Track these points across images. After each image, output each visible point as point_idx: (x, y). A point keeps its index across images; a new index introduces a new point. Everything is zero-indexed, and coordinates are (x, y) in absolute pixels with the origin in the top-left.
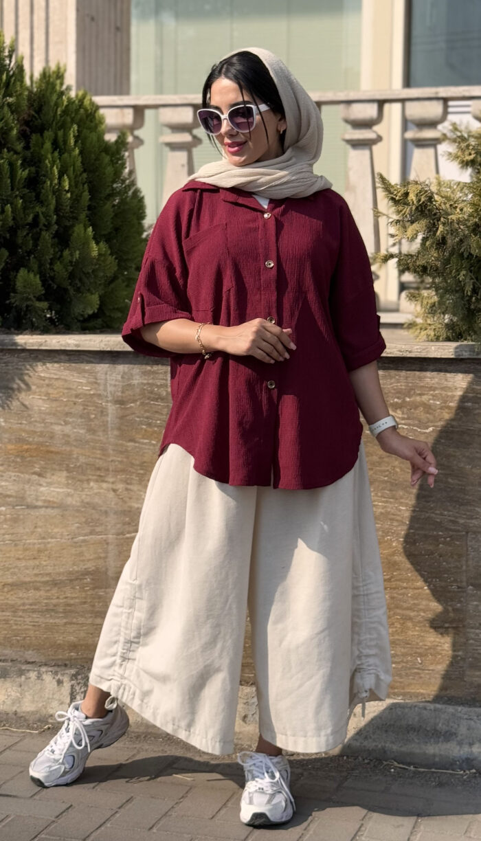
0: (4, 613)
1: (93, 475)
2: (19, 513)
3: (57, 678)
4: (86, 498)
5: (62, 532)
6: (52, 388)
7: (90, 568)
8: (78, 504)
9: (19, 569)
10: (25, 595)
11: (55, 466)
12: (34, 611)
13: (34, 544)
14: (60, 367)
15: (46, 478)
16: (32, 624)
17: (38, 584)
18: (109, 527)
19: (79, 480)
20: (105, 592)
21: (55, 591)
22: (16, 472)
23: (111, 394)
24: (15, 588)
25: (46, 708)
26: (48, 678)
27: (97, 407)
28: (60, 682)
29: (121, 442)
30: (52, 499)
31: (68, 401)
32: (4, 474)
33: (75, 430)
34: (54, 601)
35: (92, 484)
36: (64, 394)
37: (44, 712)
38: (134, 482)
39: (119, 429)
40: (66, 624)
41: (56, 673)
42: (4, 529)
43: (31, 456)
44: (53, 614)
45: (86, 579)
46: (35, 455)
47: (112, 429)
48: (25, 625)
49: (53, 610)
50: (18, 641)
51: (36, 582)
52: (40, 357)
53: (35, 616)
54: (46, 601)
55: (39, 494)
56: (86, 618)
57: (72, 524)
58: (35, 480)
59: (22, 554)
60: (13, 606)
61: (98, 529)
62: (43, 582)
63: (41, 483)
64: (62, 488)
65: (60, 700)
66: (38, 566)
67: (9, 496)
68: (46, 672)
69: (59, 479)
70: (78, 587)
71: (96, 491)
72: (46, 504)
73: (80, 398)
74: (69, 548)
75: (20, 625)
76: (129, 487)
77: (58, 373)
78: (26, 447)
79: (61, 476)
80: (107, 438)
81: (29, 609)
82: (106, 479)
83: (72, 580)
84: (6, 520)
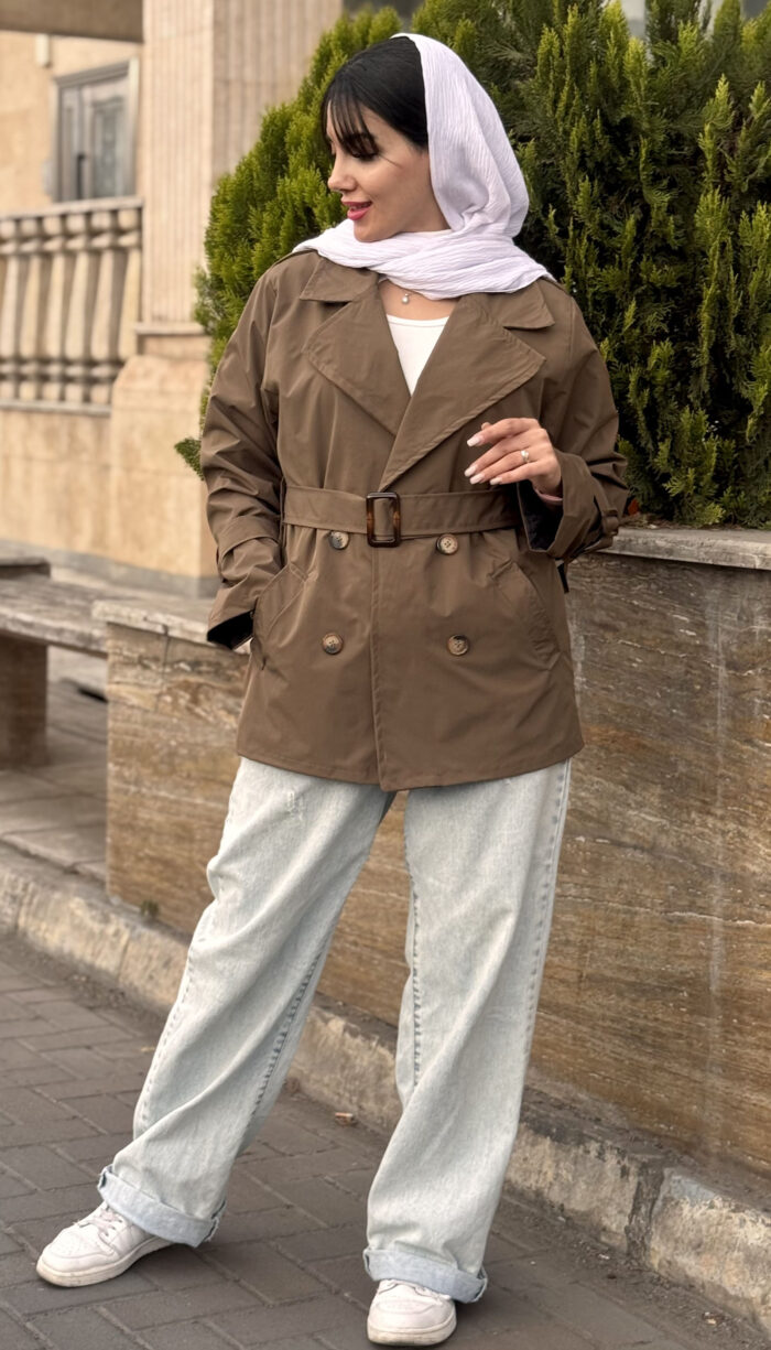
0: (580, 1027)
1: (697, 800)
2: (601, 851)
3: (623, 1163)
4: (685, 841)
5: (653, 898)
6: (648, 629)
7: (687, 973)
8: (675, 850)
9: (599, 952)
10: (605, 1002)
11: (649, 776)
12: (616, 1033)
13: (618, 911)
14: (658, 590)
15: (636, 794)
16: (612, 1055)
17: (621, 986)
18: (714, 902)
19: (677, 806)
20: (705, 1022)
21: (642, 1003)
22: (598, 776)
23: (723, 648)
24: (594, 984)
25: (599, 1213)
26: (612, 1161)
27: (703, 670)
28: (625, 1172)
29: (734, 741)
30: (641, 834)
31: (665, 654)
32: (585, 778)
33: (674, 711)
34: (641, 1022)
35: (693, 815)
36: (662, 640)
37: (595, 1218)
38: (750, 821)
39: (733, 717)
40: (655, 1067)
42: (583, 875)
43: (619, 751)
44: (639, 1045)
45: (682, 991)
46: (622, 748)
47: (723, 716)
48: (605, 1055)
49: (640, 1038)
50: (596, 1081)
51: (617, 980)
52: (634, 568)
53: (617, 1042)
54: (630, 1019)
55: (626, 821)
56: (680, 1063)
57: (667, 885)
58: (621, 795)
59: (603, 927)
60: (590, 1016)
61: (700, 902)
62: (627, 983)
63: (630, 801)
64: (656, 816)
65: (619, 1204)
66: (622, 952)
67: (589, 818)
68: (612, 1148)
69: (652, 799)
70: (671, 1005)
71: (699, 829)
72: (634, 842)
73: (683, 652)
74: (662, 928)
75: (599, 1053)
76: (743, 830)
77: (654, 600)
78: (612, 732)
79: (654, 795)
80: (715, 732)
81: (610, 1027)
82: (713, 810)
83: (663, 989)
84: (584, 861)
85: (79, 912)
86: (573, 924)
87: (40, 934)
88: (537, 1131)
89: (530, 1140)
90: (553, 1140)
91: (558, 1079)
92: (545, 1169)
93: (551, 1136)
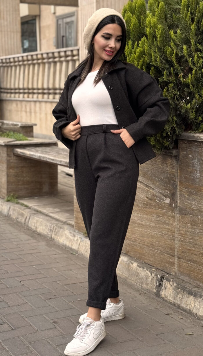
84: (201, 223)
85: (67, 234)
86: (198, 239)
87: (58, 240)
89: (187, 296)
90: (193, 296)
91: (194, 280)
92: (191, 304)
93: (193, 295)
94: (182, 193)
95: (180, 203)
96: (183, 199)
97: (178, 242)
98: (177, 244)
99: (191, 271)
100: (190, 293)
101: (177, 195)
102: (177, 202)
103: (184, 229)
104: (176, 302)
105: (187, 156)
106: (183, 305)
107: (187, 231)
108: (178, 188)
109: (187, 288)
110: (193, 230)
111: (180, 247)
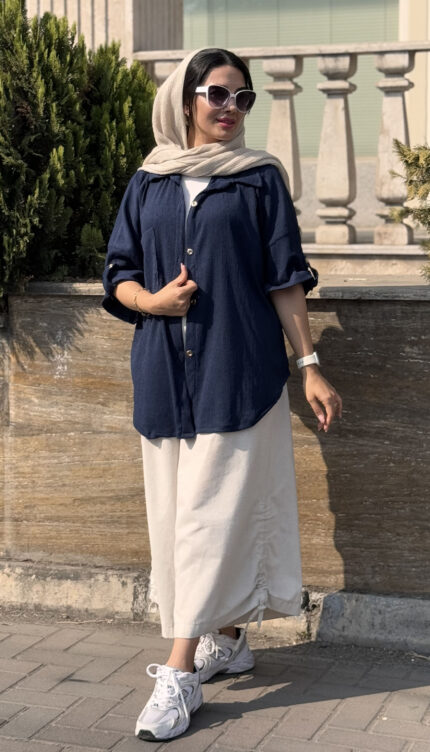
0: (75, 524)
2: (87, 437)
3: (122, 580)
5: (124, 454)
6: (113, 329)
9: (88, 486)
10: (93, 509)
11: (117, 397)
12: (100, 522)
13: (100, 464)
15: (109, 407)
16: (99, 533)
17: (103, 500)
21: (118, 505)
22: (83, 402)
24: (84, 502)
25: (112, 606)
26: (114, 580)
28: (124, 584)
30: (114, 426)
31: (126, 340)
32: (73, 404)
34: (118, 514)
36: (123, 334)
37: (111, 609)
40: (128, 533)
41: (121, 576)
42: (74, 451)
43: (96, 388)
44: (117, 525)
46: (99, 387)
48: (93, 534)
49: (117, 522)
50: (87, 548)
51: (102, 497)
53: (101, 526)
54: (111, 514)
55: (103, 421)
57: (132, 447)
58: (100, 409)
59: (89, 473)
60: (82, 518)
62: (108, 498)
63: (105, 411)
64: (124, 416)
65: (124, 599)
66: (103, 483)
67: (78, 423)
68: (113, 575)
69: (120, 408)
72: (109, 430)
74: (130, 468)
75: (89, 534)
78: (91, 380)
79: (122, 406)
81: (96, 520)
83: (133, 496)
84: (75, 444)
86: (67, 476)
88: (60, 578)
89: (57, 584)
90: (72, 580)
91: (59, 552)
92: (70, 595)
93: (70, 578)
94: (22, 395)
95: (17, 416)
96: (26, 406)
97: (12, 491)
98: (10, 494)
99: (51, 538)
100: (61, 576)
101: (9, 403)
102: (8, 414)
103: (30, 462)
104: (30, 601)
105: (34, 324)
106: (50, 602)
107: (39, 465)
108: (11, 387)
109: (51, 570)
110: (56, 461)
111: (18, 499)
